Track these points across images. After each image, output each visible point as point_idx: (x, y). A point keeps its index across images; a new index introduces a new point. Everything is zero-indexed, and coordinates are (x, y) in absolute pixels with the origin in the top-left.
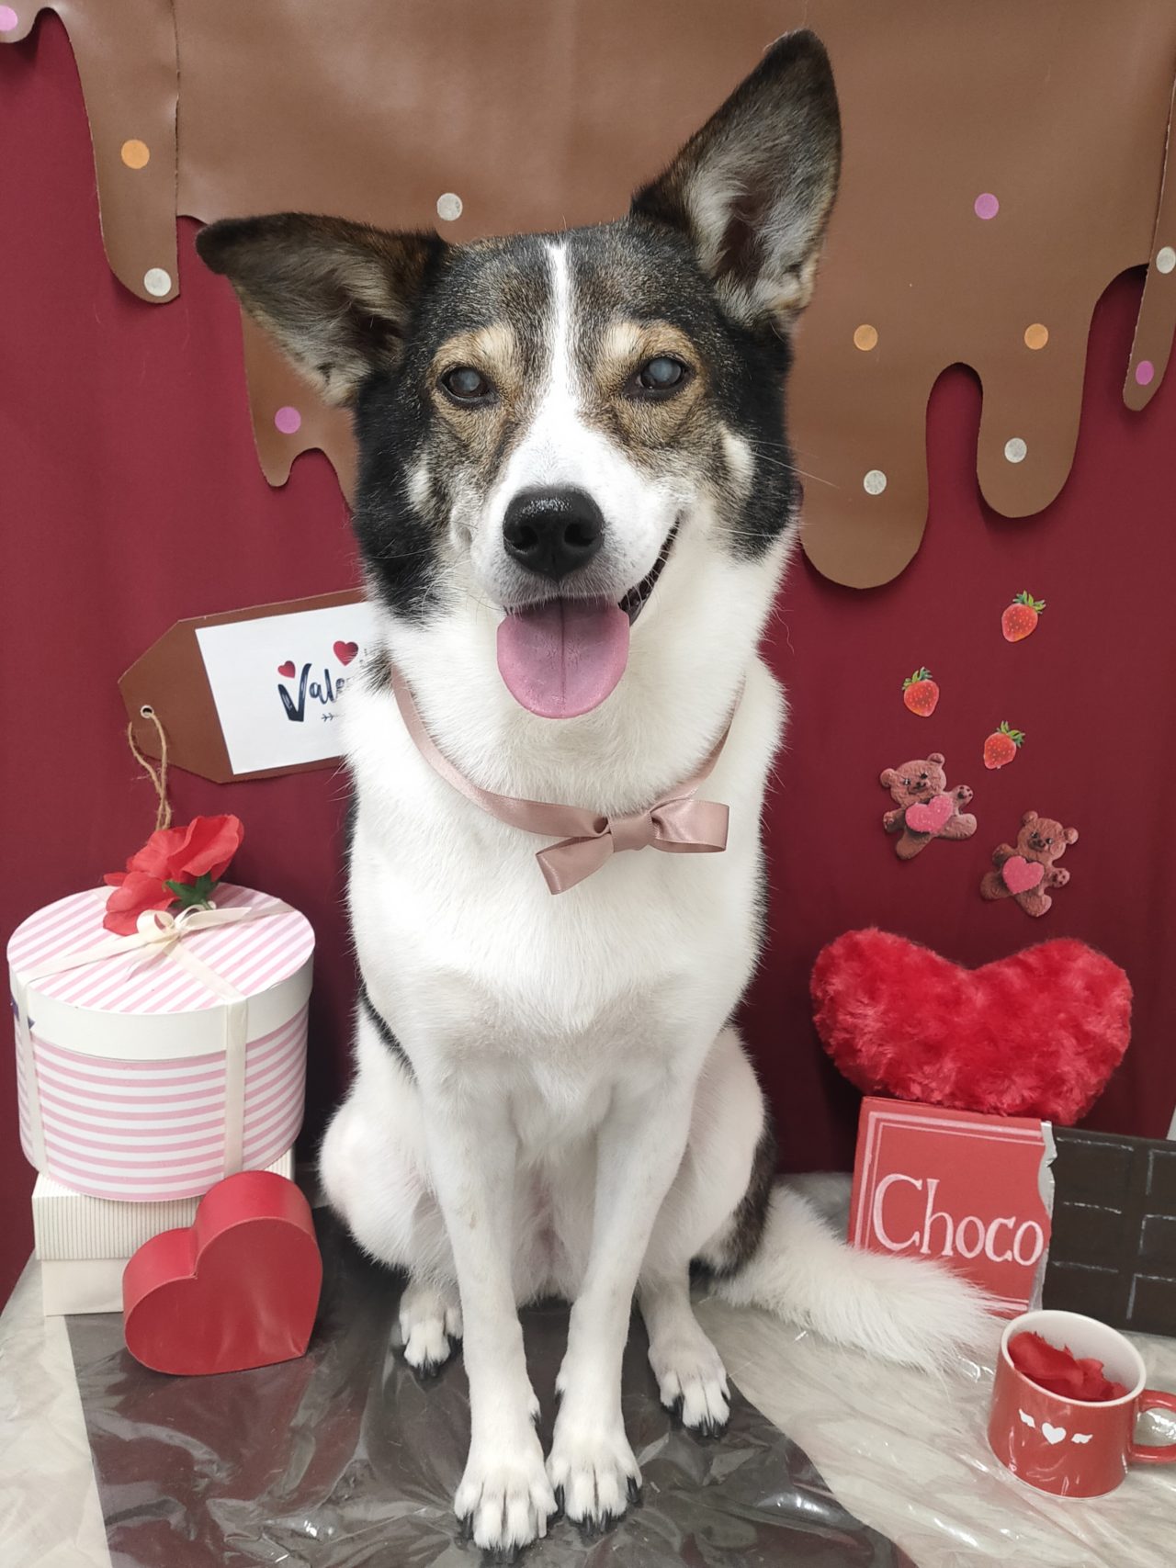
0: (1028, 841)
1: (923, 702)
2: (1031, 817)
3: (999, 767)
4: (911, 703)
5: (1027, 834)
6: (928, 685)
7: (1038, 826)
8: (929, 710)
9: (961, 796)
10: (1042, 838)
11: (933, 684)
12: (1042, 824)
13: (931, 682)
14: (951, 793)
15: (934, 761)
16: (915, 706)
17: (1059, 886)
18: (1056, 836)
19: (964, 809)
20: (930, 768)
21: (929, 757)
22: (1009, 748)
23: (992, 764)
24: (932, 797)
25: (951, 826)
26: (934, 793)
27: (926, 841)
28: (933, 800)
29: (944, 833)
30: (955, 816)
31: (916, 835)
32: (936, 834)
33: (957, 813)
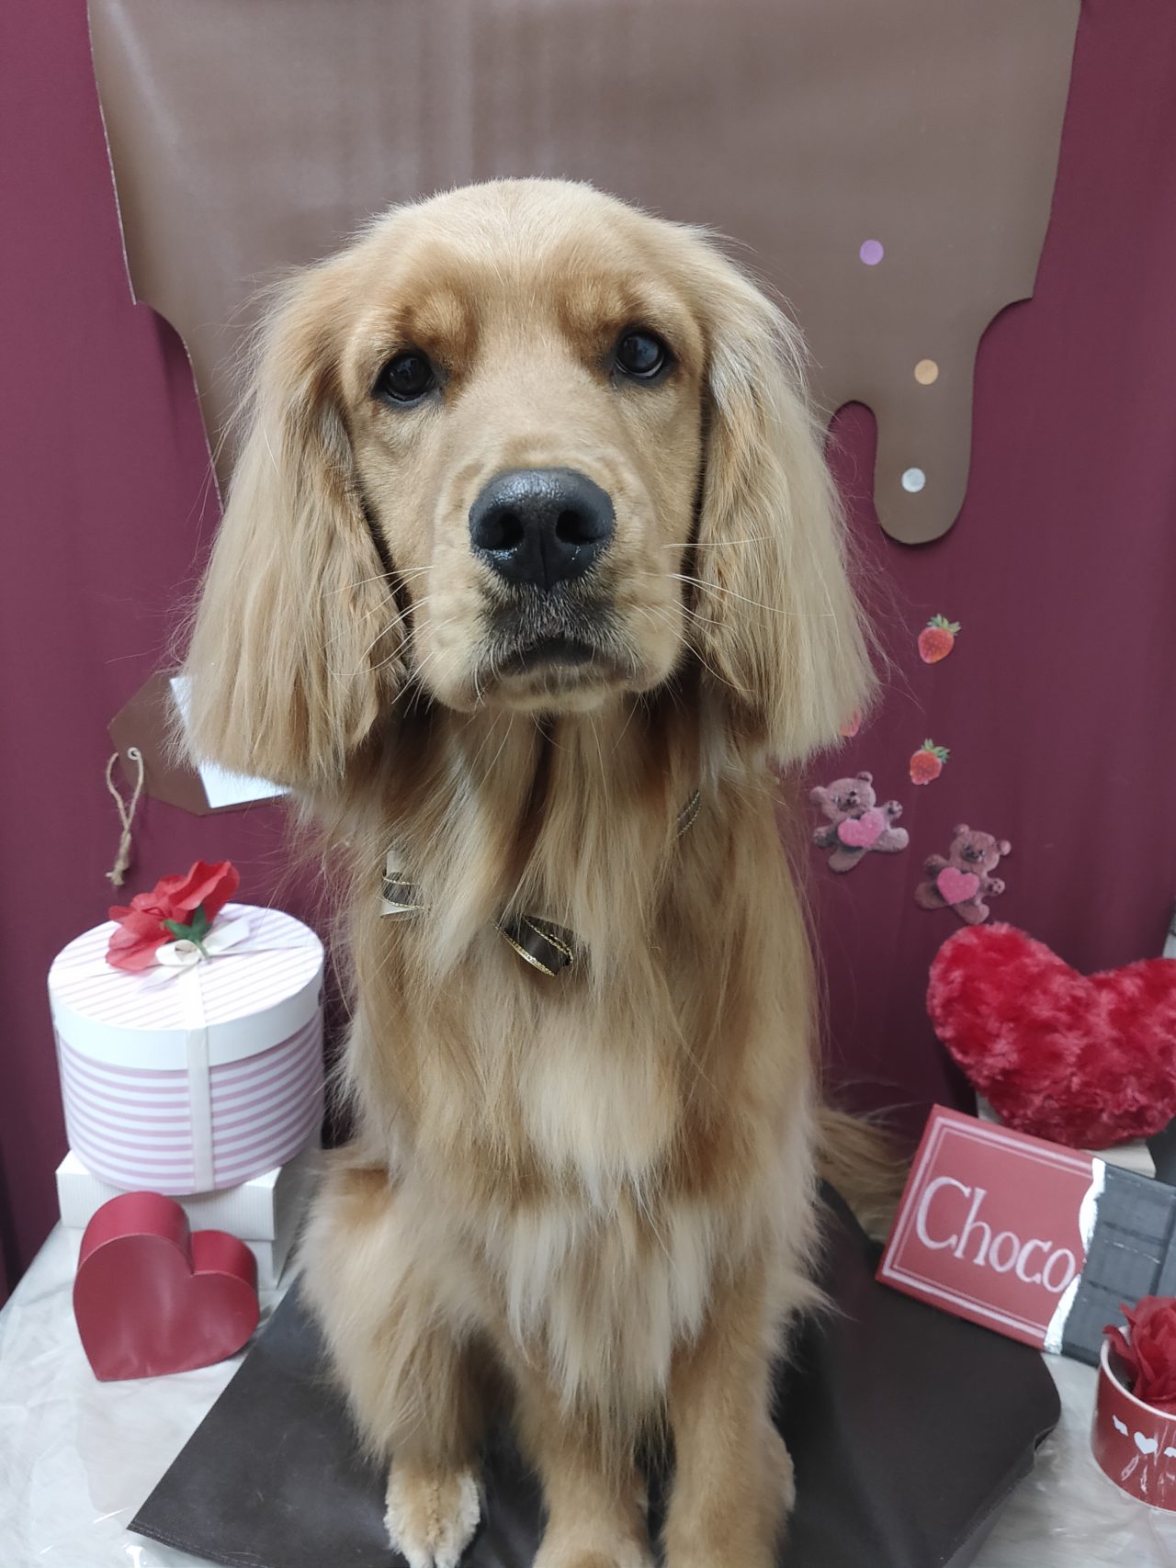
0: (961, 853)
2: (962, 830)
5: (959, 846)
7: (970, 839)
8: (853, 731)
9: (891, 811)
10: (975, 851)
12: (973, 836)
14: (881, 809)
15: (863, 779)
17: (996, 895)
18: (988, 847)
19: (895, 824)
20: (859, 786)
21: (858, 775)
22: (934, 764)
23: (919, 780)
24: (863, 813)
25: (883, 840)
26: (863, 808)
27: (860, 855)
28: (864, 817)
29: (877, 848)
30: (886, 831)
31: (850, 849)
32: (870, 848)
33: (889, 827)
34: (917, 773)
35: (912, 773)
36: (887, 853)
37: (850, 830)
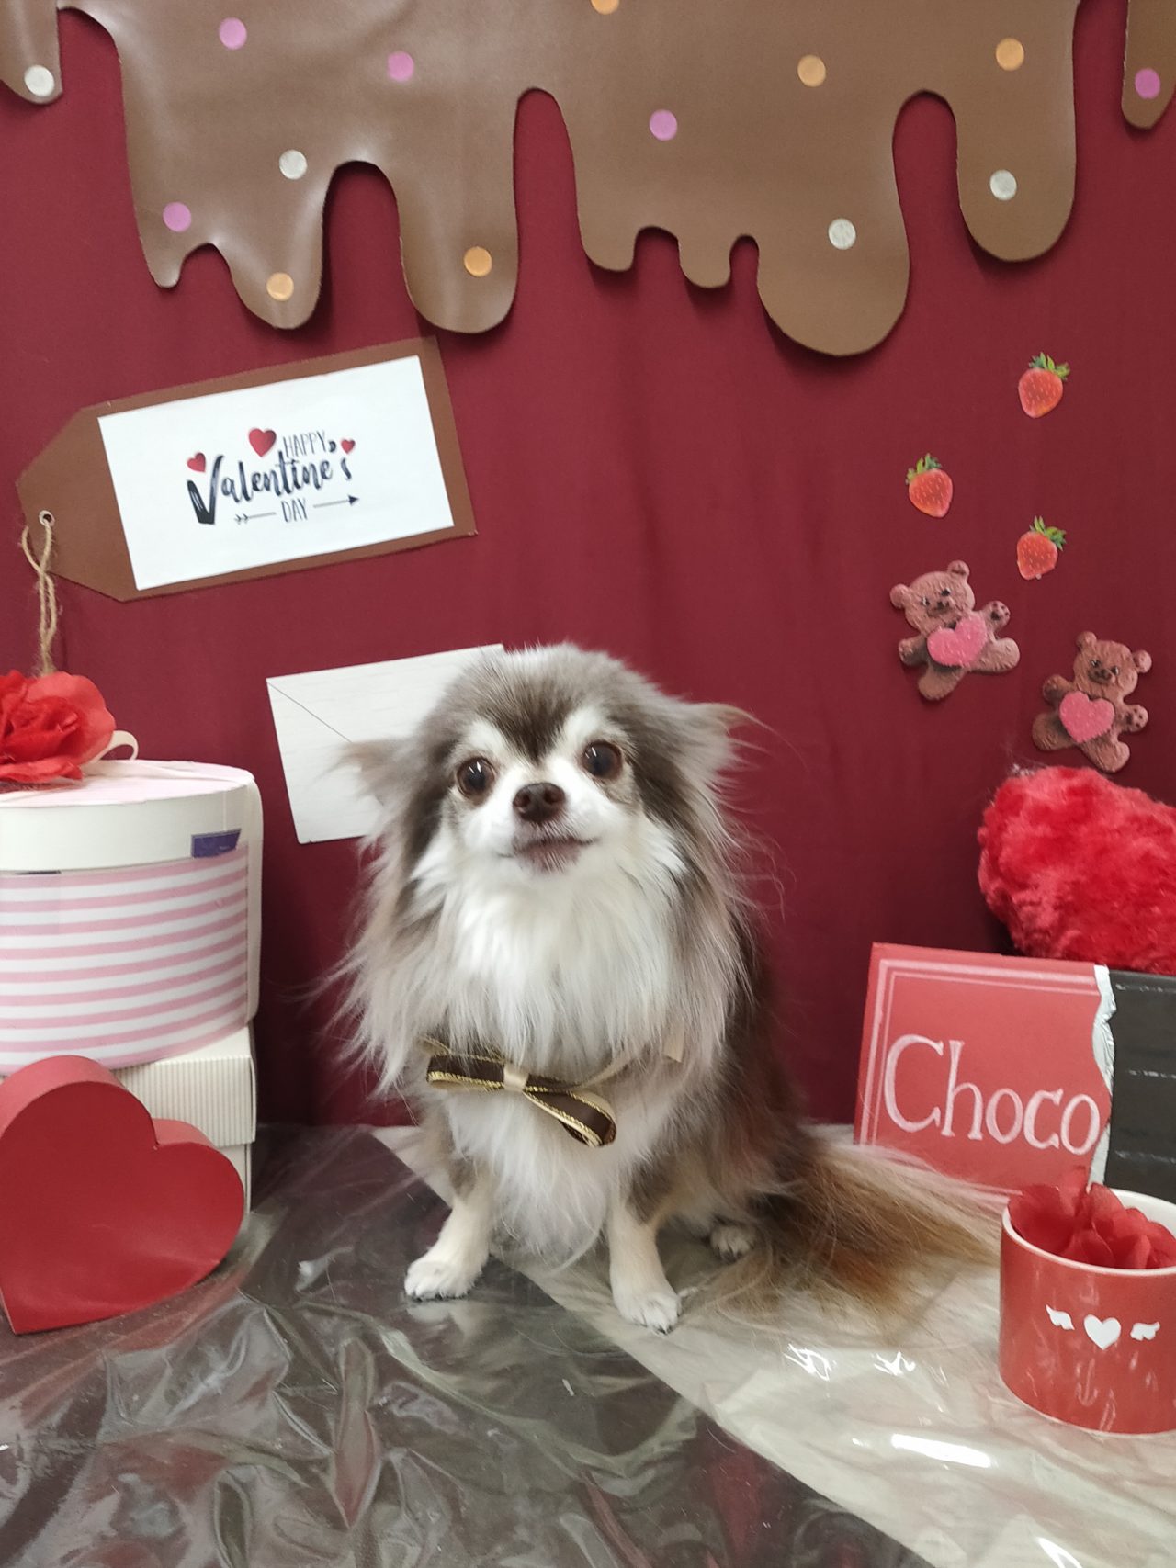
0: (1088, 672)
1: (934, 497)
2: (1088, 640)
3: (1039, 576)
4: (919, 501)
5: (1086, 663)
6: (938, 476)
7: (1099, 653)
8: (942, 506)
9: (995, 616)
10: (1106, 668)
11: (943, 475)
12: (1103, 648)
13: (940, 473)
14: (981, 612)
15: (957, 572)
16: (925, 504)
17: (1137, 728)
18: (1123, 664)
19: (1001, 634)
20: (952, 583)
21: (950, 568)
22: (1048, 551)
23: (1029, 572)
24: (959, 619)
25: (986, 656)
26: (960, 613)
27: (958, 677)
28: (960, 624)
29: (979, 666)
30: (991, 642)
31: (944, 669)
32: (970, 668)
33: (993, 638)
34: (1026, 564)
35: (1019, 563)
36: (992, 675)
37: (943, 644)
